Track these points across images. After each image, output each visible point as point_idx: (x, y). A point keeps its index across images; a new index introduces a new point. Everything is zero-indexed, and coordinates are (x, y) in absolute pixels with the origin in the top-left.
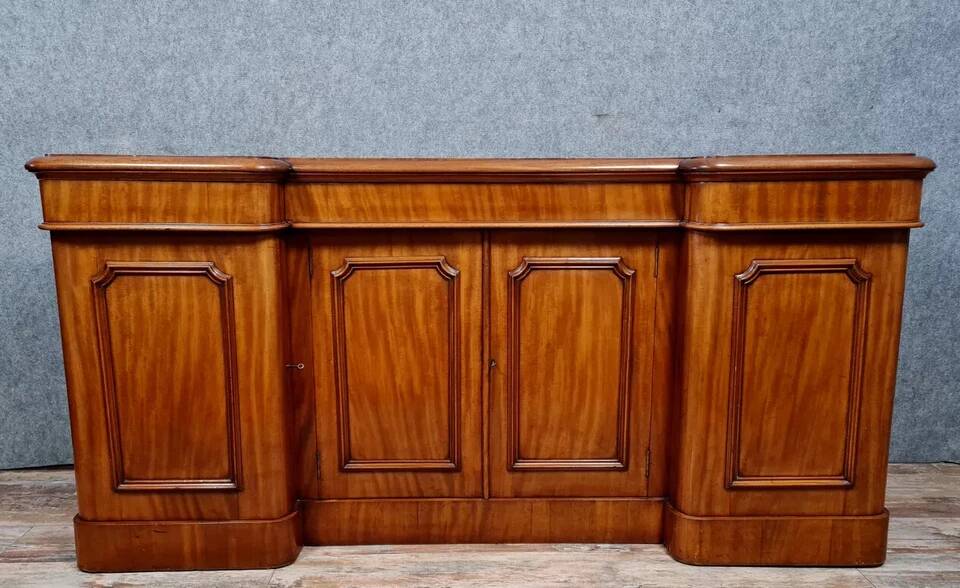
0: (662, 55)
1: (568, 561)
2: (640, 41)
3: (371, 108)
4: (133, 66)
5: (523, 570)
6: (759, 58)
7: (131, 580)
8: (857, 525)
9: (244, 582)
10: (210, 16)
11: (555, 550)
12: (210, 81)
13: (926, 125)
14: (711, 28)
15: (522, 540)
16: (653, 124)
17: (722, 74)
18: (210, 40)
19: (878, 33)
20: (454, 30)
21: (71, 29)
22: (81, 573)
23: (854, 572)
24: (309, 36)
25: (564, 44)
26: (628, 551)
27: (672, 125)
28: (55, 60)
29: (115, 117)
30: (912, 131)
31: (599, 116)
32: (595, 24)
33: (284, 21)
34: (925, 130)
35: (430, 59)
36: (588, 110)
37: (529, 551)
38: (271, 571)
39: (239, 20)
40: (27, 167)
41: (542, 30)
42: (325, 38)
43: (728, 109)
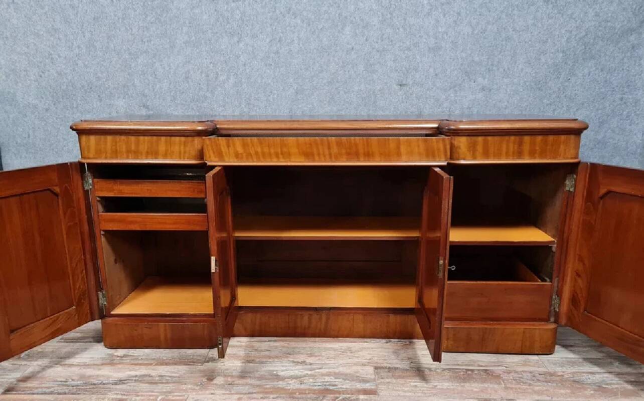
0: (440, 48)
1: (372, 348)
2: (426, 39)
3: (263, 81)
4: (124, 57)
5: (347, 352)
6: (499, 49)
7: (133, 353)
8: (537, 331)
9: (193, 355)
10: (168, 27)
11: (367, 342)
12: (169, 65)
13: (603, 90)
14: (470, 30)
15: (347, 336)
16: (434, 90)
17: (477, 59)
18: (168, 41)
19: (574, 33)
20: (313, 33)
21: (88, 35)
22: (106, 348)
23: (535, 357)
24: (226, 38)
25: (380, 41)
26: (408, 343)
27: (445, 90)
28: (79, 54)
29: (115, 88)
30: (594, 93)
31: (400, 85)
32: (398, 29)
33: (211, 29)
34: (602, 93)
35: (298, 51)
36: (394, 82)
37: (352, 342)
38: (208, 350)
39: (185, 29)
40: (71, 128)
41: (366, 33)
42: (236, 39)
43: (480, 80)
